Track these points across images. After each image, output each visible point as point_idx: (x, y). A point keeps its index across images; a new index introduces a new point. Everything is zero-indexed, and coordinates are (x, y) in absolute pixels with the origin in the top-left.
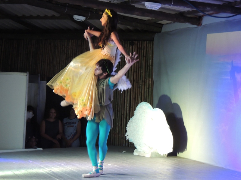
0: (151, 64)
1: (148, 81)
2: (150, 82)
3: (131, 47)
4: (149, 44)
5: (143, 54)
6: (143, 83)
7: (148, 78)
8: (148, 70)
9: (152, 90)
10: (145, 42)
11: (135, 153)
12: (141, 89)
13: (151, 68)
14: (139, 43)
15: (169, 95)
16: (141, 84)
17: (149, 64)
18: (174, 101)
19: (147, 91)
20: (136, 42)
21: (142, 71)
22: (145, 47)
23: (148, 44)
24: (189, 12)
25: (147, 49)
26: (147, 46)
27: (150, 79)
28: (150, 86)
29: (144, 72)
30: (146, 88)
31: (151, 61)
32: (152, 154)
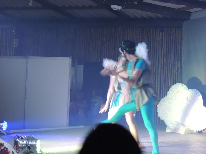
0: (179, 49)
1: (177, 64)
2: (179, 65)
3: (161, 34)
4: (178, 31)
5: (172, 40)
6: (173, 66)
7: (177, 62)
8: (177, 54)
10: (174, 29)
11: (167, 130)
12: (170, 72)
13: (180, 52)
14: (168, 30)
16: (170, 67)
17: (177, 49)
19: (176, 74)
21: (171, 55)
22: (174, 33)
23: (176, 31)
25: (176, 35)
26: (176, 32)
27: (179, 63)
28: (179, 69)
29: (173, 57)
30: (176, 71)
32: (186, 131)
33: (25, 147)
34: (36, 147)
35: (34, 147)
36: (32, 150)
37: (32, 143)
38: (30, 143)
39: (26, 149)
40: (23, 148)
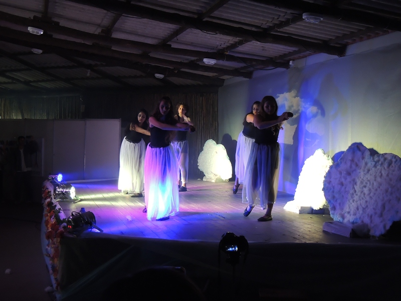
0: (216, 111)
1: (214, 124)
2: (216, 125)
3: (201, 98)
5: (210, 103)
6: (211, 126)
7: (214, 122)
8: (215, 116)
9: (218, 131)
10: (212, 94)
11: (204, 179)
12: (209, 130)
13: (216, 114)
14: (207, 95)
15: (230, 134)
16: (209, 126)
18: (233, 138)
20: (205, 94)
21: (210, 117)
22: (212, 98)
23: (214, 95)
24: (242, 68)
25: (214, 99)
26: (214, 97)
27: (216, 123)
28: (216, 128)
30: (214, 130)
31: (216, 108)
32: (217, 179)
33: (61, 194)
34: (70, 194)
35: (68, 193)
36: (66, 196)
37: (67, 190)
38: (65, 190)
39: (61, 196)
40: (59, 194)
